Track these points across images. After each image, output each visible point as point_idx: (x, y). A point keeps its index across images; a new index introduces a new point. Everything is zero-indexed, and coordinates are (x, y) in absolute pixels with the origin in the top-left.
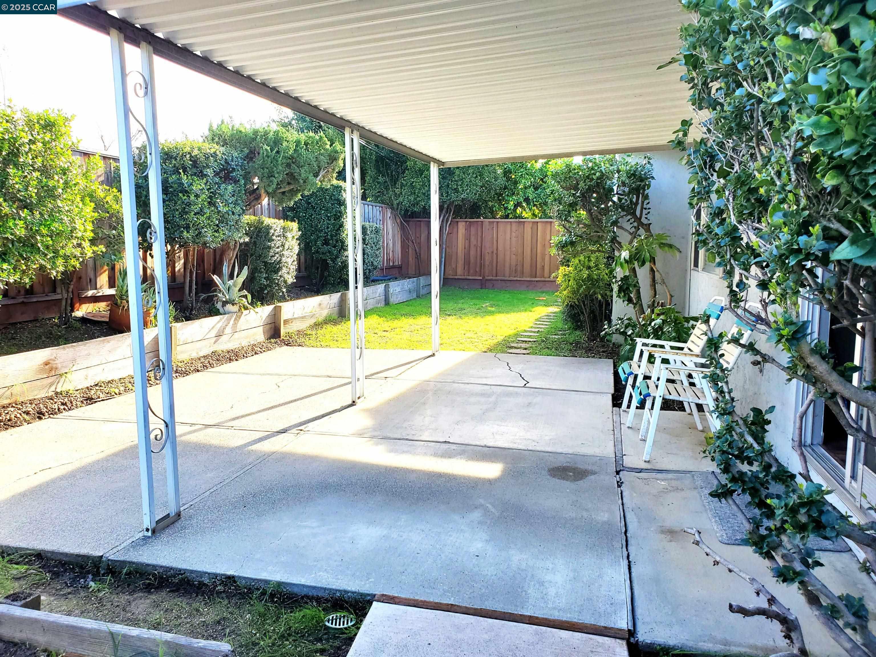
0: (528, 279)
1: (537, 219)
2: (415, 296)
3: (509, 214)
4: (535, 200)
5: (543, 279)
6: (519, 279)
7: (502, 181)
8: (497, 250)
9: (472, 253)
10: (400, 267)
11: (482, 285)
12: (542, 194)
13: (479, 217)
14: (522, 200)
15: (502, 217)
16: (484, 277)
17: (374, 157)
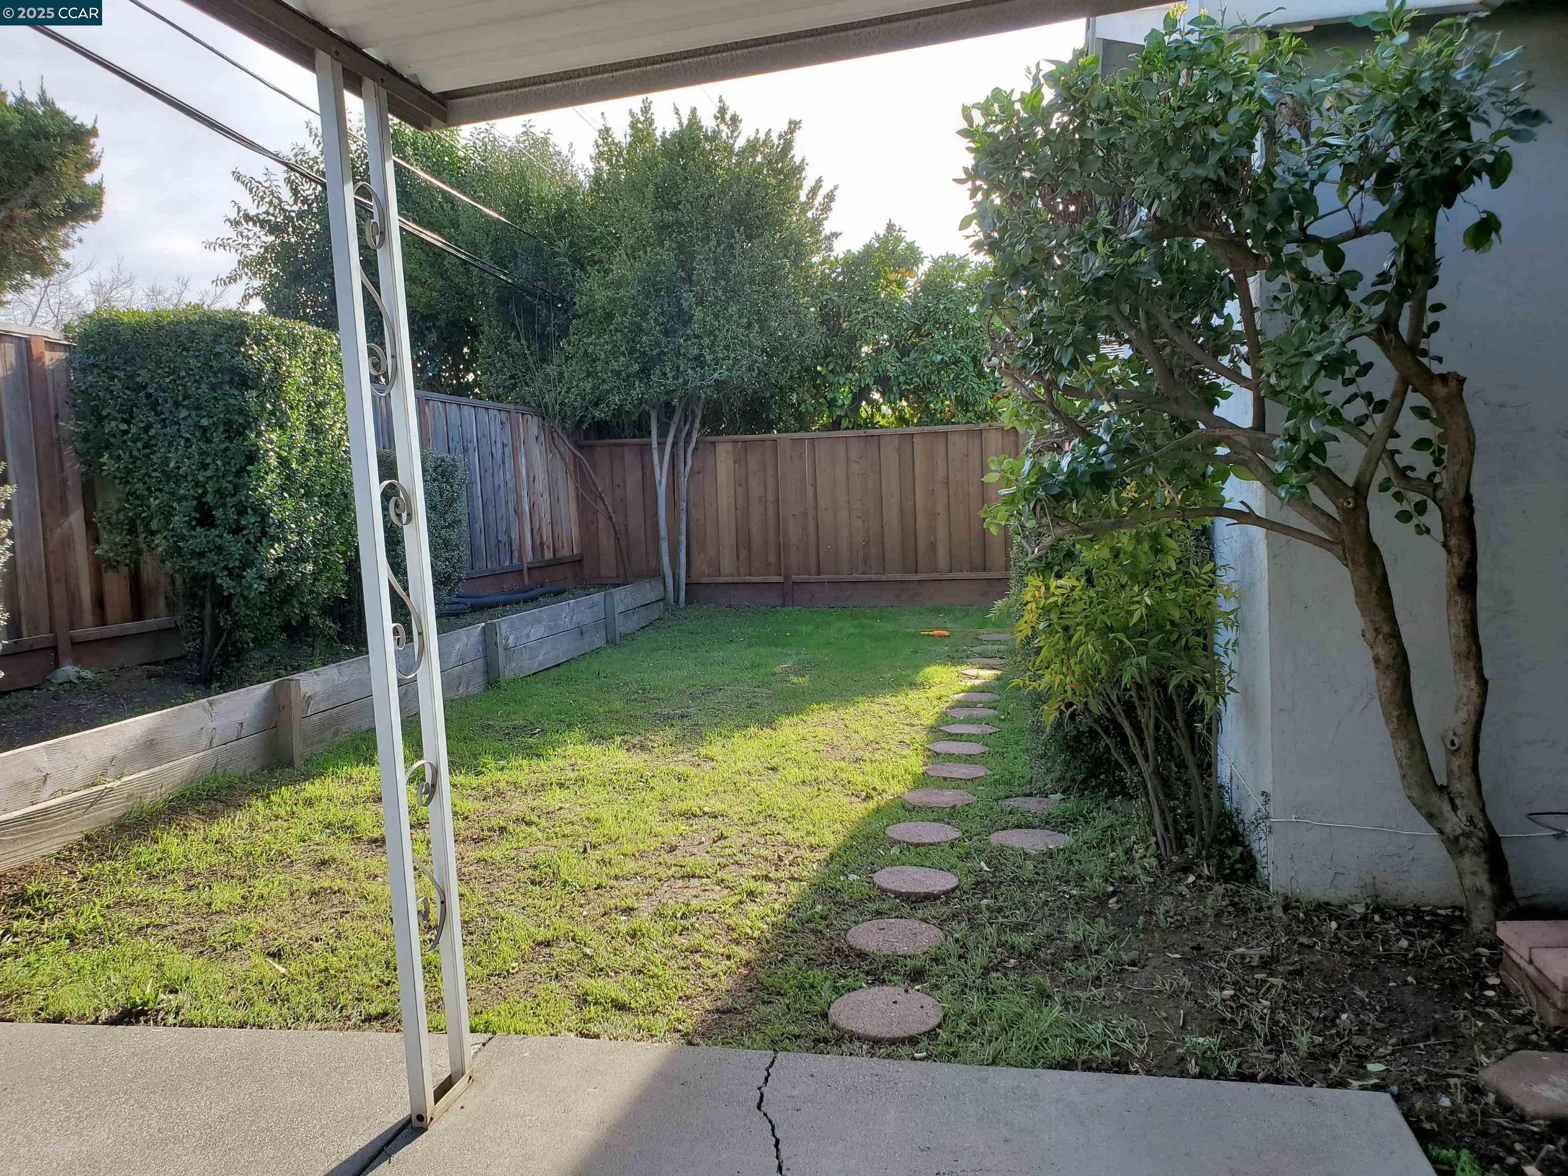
0: (898, 577)
1: (912, 429)
2: (599, 641)
3: (840, 418)
4: (902, 379)
5: (935, 576)
6: (874, 577)
7: (816, 336)
8: (816, 507)
9: (756, 516)
10: (577, 562)
11: (784, 595)
12: (921, 362)
13: (769, 430)
14: (870, 381)
15: (824, 428)
16: (787, 577)
17: (491, 291)
